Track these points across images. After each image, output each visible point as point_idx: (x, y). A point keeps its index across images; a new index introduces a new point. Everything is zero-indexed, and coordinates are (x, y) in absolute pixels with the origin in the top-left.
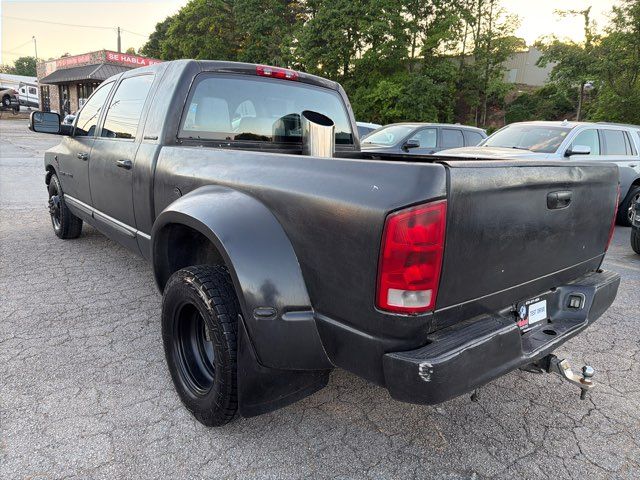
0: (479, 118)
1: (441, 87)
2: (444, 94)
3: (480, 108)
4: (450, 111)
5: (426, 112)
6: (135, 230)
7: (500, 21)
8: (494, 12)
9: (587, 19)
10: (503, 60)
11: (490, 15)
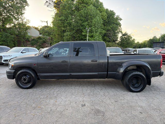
0: (24, 44)
1: (13, 36)
2: (14, 38)
3: (24, 42)
4: (16, 42)
5: (10, 43)
6: (98, 73)
7: (25, 21)
8: (23, 18)
9: (47, 23)
10: (27, 30)
11: (22, 19)
